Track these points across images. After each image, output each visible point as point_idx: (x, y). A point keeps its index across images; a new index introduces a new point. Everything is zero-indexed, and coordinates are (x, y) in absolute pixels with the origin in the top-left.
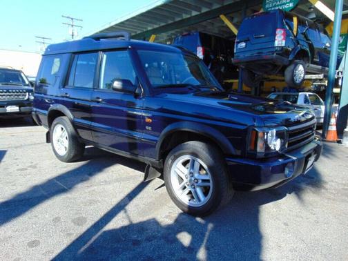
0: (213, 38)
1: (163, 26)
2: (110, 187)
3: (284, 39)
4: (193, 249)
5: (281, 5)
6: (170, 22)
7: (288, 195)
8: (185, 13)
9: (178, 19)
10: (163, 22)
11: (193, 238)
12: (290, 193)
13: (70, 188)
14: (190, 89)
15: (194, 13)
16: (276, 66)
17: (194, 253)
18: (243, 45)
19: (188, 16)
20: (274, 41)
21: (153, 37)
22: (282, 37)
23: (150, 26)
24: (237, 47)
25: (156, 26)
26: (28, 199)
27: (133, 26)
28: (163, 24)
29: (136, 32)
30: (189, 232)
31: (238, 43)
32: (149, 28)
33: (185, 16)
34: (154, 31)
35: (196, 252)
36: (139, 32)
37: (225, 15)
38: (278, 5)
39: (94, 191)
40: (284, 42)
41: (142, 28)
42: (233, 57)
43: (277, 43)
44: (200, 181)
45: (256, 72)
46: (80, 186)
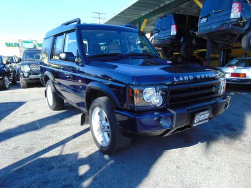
0: (187, 17)
1: (152, 12)
2: (67, 128)
3: (239, 11)
4: (83, 178)
6: (157, 8)
7: (200, 143)
9: (162, 5)
10: (152, 9)
11: (90, 170)
12: (202, 142)
13: (41, 127)
14: (120, 57)
16: (234, 35)
17: (82, 181)
18: (205, 20)
19: (169, 2)
20: (230, 14)
21: (146, 20)
22: (238, 10)
23: (143, 13)
24: (200, 22)
25: (147, 12)
26: (10, 133)
27: (131, 14)
28: (152, 10)
29: (134, 18)
30: (90, 166)
31: (201, 19)
32: (143, 15)
33: (167, 2)
34: (146, 16)
35: (83, 181)
36: (136, 18)
39: (55, 130)
40: (239, 14)
41: (137, 15)
42: (197, 30)
43: (232, 16)
45: (217, 42)
46: (49, 126)
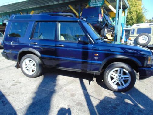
5: (96, 4)
8: (51, 2)
9: (47, 5)
10: (39, 5)
15: (56, 3)
18: (85, 19)
19: (52, 4)
20: (98, 19)
21: (33, 12)
29: (22, 8)
33: (51, 4)
37: (71, 5)
38: (95, 4)
41: (26, 6)
44: (123, 78)
